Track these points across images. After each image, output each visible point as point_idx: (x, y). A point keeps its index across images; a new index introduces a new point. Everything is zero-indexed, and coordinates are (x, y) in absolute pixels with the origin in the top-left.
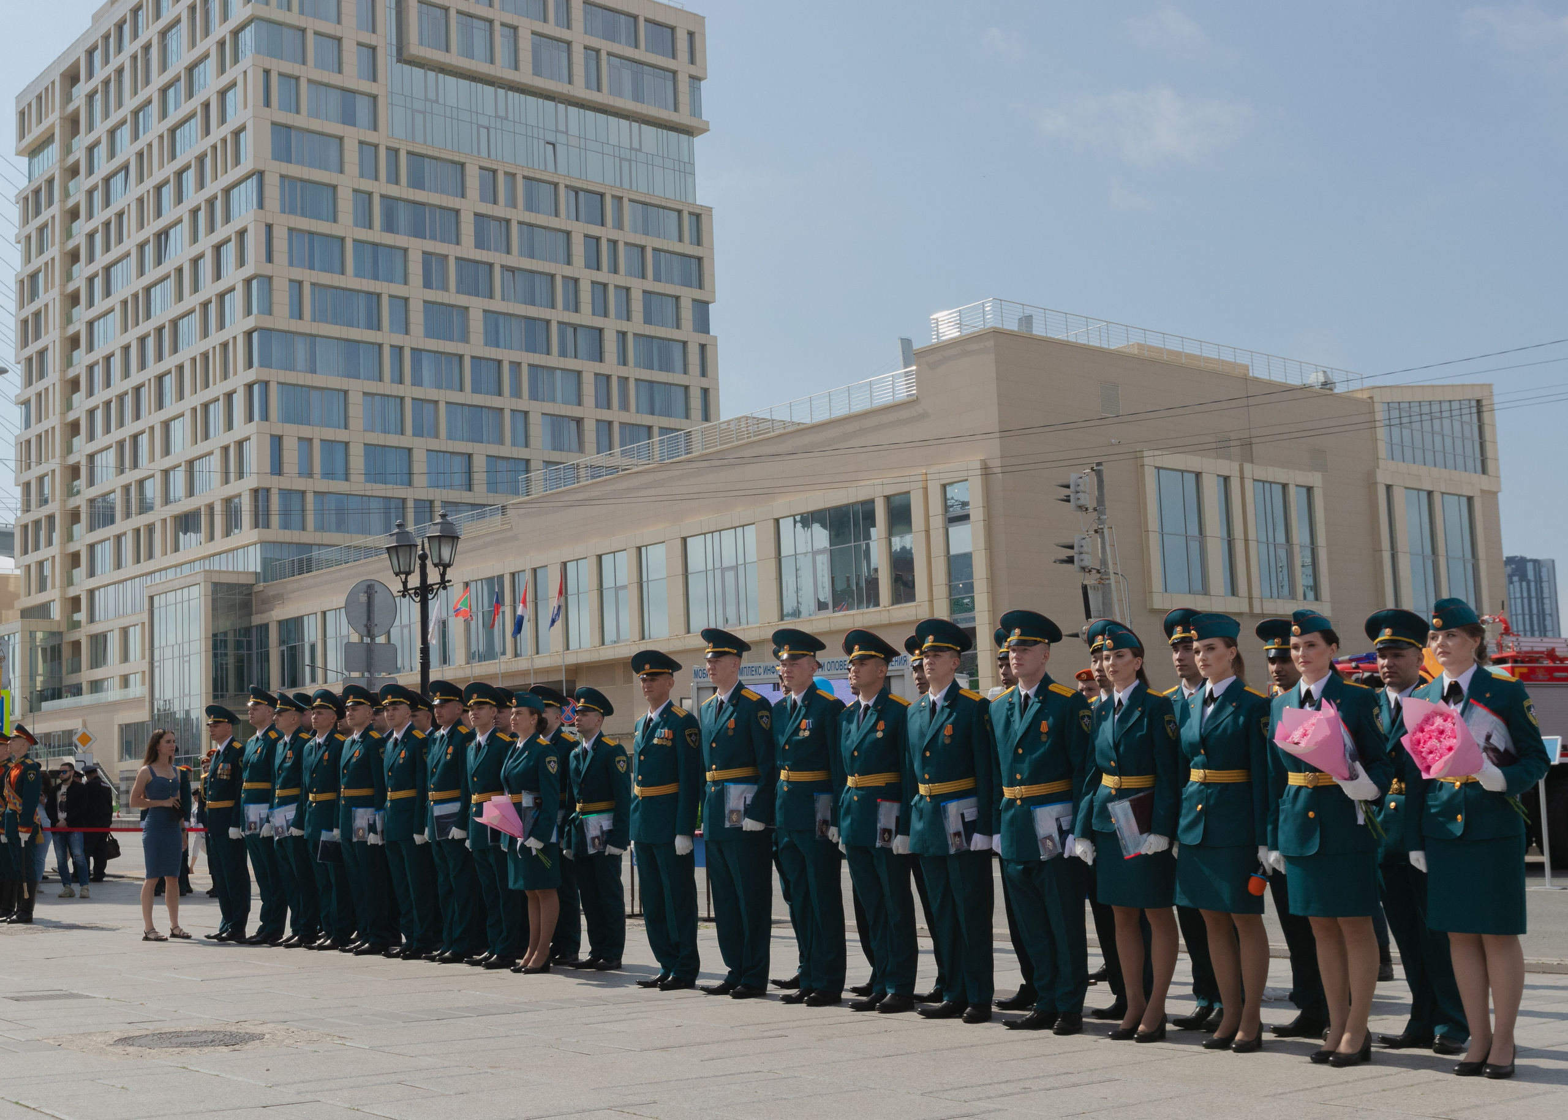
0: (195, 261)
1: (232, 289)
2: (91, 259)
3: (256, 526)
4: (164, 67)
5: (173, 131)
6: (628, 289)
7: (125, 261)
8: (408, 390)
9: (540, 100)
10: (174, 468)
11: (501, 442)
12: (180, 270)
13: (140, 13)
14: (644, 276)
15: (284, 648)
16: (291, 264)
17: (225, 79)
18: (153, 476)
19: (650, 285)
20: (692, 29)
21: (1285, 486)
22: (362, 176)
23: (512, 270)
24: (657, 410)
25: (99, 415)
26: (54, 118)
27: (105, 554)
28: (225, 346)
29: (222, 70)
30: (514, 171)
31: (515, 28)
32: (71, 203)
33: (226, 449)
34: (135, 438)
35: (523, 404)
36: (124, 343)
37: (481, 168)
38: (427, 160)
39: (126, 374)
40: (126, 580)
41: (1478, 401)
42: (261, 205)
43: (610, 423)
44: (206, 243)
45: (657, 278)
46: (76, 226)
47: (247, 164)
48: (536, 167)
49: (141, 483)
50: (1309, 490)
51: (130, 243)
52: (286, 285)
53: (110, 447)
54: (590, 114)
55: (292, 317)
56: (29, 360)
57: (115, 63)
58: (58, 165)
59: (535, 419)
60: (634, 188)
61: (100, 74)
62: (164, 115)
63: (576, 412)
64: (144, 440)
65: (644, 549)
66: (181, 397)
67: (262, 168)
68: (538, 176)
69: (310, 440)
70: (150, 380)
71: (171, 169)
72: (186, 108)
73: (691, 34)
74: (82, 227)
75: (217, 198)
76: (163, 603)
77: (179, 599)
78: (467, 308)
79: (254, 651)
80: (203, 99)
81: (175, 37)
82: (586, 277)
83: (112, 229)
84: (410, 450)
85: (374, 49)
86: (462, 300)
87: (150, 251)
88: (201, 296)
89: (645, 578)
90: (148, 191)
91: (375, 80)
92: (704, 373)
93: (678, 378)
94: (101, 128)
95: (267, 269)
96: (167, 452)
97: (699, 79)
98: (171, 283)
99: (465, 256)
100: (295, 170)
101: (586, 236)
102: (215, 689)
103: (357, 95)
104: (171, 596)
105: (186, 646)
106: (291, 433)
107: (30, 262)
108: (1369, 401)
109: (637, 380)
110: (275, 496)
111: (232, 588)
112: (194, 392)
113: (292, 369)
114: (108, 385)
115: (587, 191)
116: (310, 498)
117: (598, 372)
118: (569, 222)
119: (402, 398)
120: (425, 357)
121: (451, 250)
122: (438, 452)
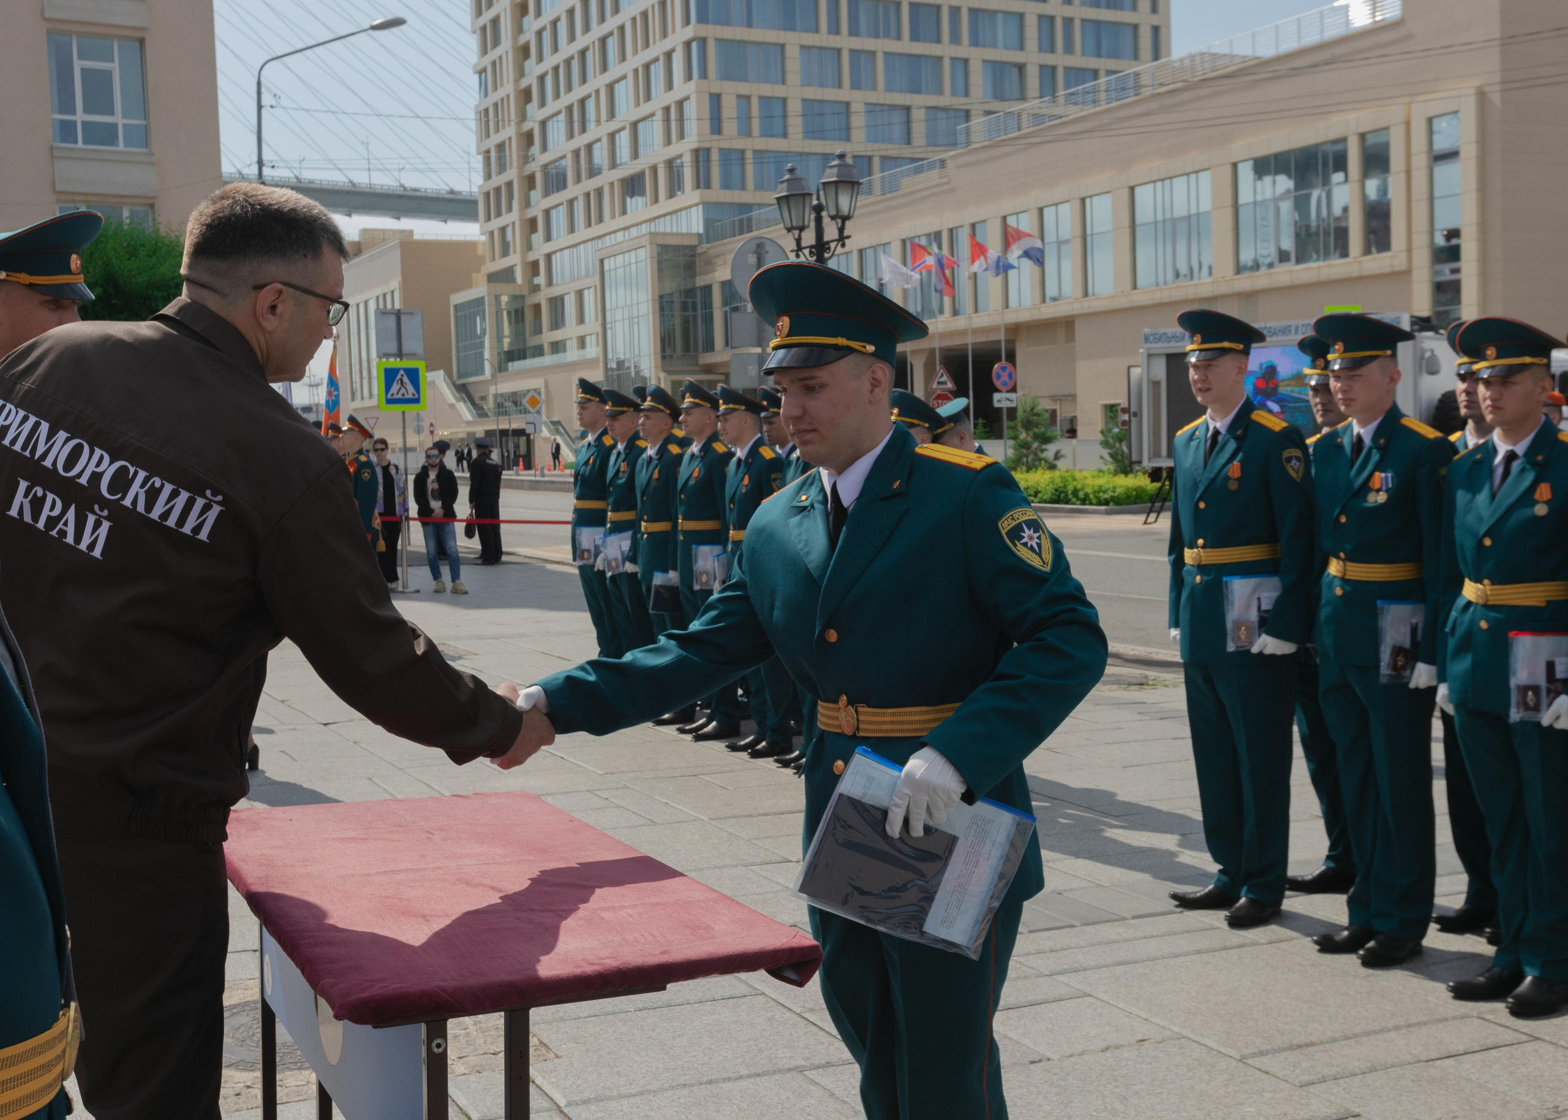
3: (698, 187)
8: (845, 42)
10: (619, 131)
11: (940, 92)
15: (727, 309)
18: (599, 140)
24: (1104, 50)
25: (549, 80)
27: (559, 218)
28: (663, 3)
33: (667, 110)
34: (582, 102)
35: (963, 51)
39: (572, 38)
40: (579, 244)
43: (1054, 68)
49: (589, 147)
53: (559, 112)
56: (484, 28)
59: (976, 67)
63: (1017, 57)
64: (591, 104)
65: (1088, 201)
66: (623, 58)
69: (748, 97)
70: (594, 42)
76: (612, 266)
77: (627, 261)
79: (699, 312)
84: (848, 104)
89: (1089, 232)
92: (1154, 9)
93: (1126, 16)
96: (612, 115)
102: (663, 350)
104: (619, 258)
105: (635, 308)
106: (730, 91)
109: (1083, 21)
110: (715, 156)
111: (677, 248)
112: (635, 52)
113: (728, 23)
114: (555, 49)
116: (749, 157)
117: (1041, 12)
119: (839, 50)
120: (862, 5)
122: (876, 104)
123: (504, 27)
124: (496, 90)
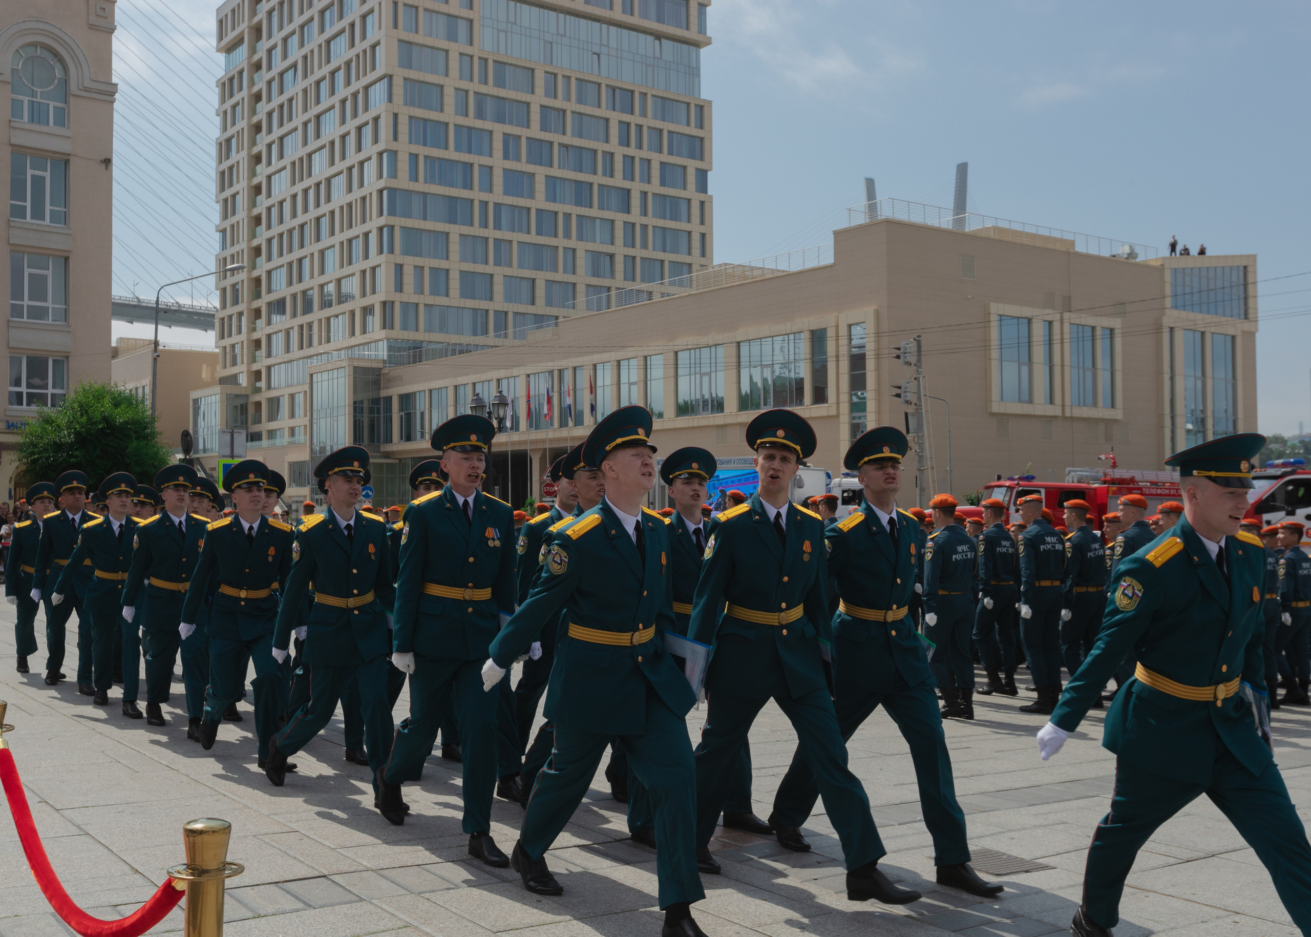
0: (343, 137)
1: (369, 159)
2: (270, 131)
3: (384, 328)
5: (328, 42)
6: (649, 161)
7: (294, 134)
8: (491, 233)
9: (590, 22)
10: (327, 284)
11: (556, 270)
12: (332, 143)
14: (661, 151)
15: (403, 413)
16: (410, 142)
17: (366, 7)
18: (313, 288)
19: (666, 158)
21: (1093, 328)
22: (461, 78)
23: (566, 147)
24: (668, 247)
25: (275, 243)
26: (243, 27)
27: (278, 342)
28: (364, 199)
30: (568, 74)
32: (255, 89)
33: (364, 272)
34: (300, 261)
35: (572, 243)
36: (293, 192)
37: (546, 72)
38: (507, 67)
39: (294, 215)
40: (293, 361)
41: (1245, 268)
42: (390, 100)
43: (634, 258)
44: (351, 125)
45: (670, 153)
46: (259, 106)
47: (380, 71)
48: (585, 71)
49: (304, 293)
50: (1112, 330)
51: (298, 121)
52: (407, 158)
53: (283, 266)
54: (625, 32)
55: (411, 180)
56: (226, 200)
58: (246, 62)
59: (581, 254)
60: (656, 86)
62: (322, 30)
63: (610, 249)
64: (306, 263)
65: (648, 358)
66: (332, 233)
67: (391, 73)
68: (587, 78)
69: (423, 268)
70: (311, 220)
71: (326, 70)
72: (338, 26)
74: (263, 108)
75: (359, 93)
76: (319, 379)
77: (331, 377)
78: (534, 174)
79: (382, 415)
80: (350, 21)
82: (620, 152)
83: (285, 111)
84: (492, 275)
86: (531, 168)
87: (311, 127)
88: (348, 163)
89: (649, 378)
90: (311, 85)
91: (471, 8)
92: (702, 222)
93: (683, 226)
94: (277, 37)
95: (394, 146)
96: (322, 272)
97: (706, 6)
98: (325, 152)
99: (533, 136)
100: (414, 75)
101: (620, 122)
103: (459, 20)
104: (325, 375)
105: (335, 409)
106: (409, 263)
107: (226, 131)
108: (1161, 267)
109: (654, 227)
110: (397, 307)
111: (367, 370)
112: (342, 230)
113: (409, 216)
114: (281, 221)
115: (621, 89)
116: (421, 308)
117: (626, 220)
118: (608, 112)
119: (487, 239)
120: (503, 209)
121: (523, 132)
122: (511, 277)
123: (242, 202)
124: (233, 245)
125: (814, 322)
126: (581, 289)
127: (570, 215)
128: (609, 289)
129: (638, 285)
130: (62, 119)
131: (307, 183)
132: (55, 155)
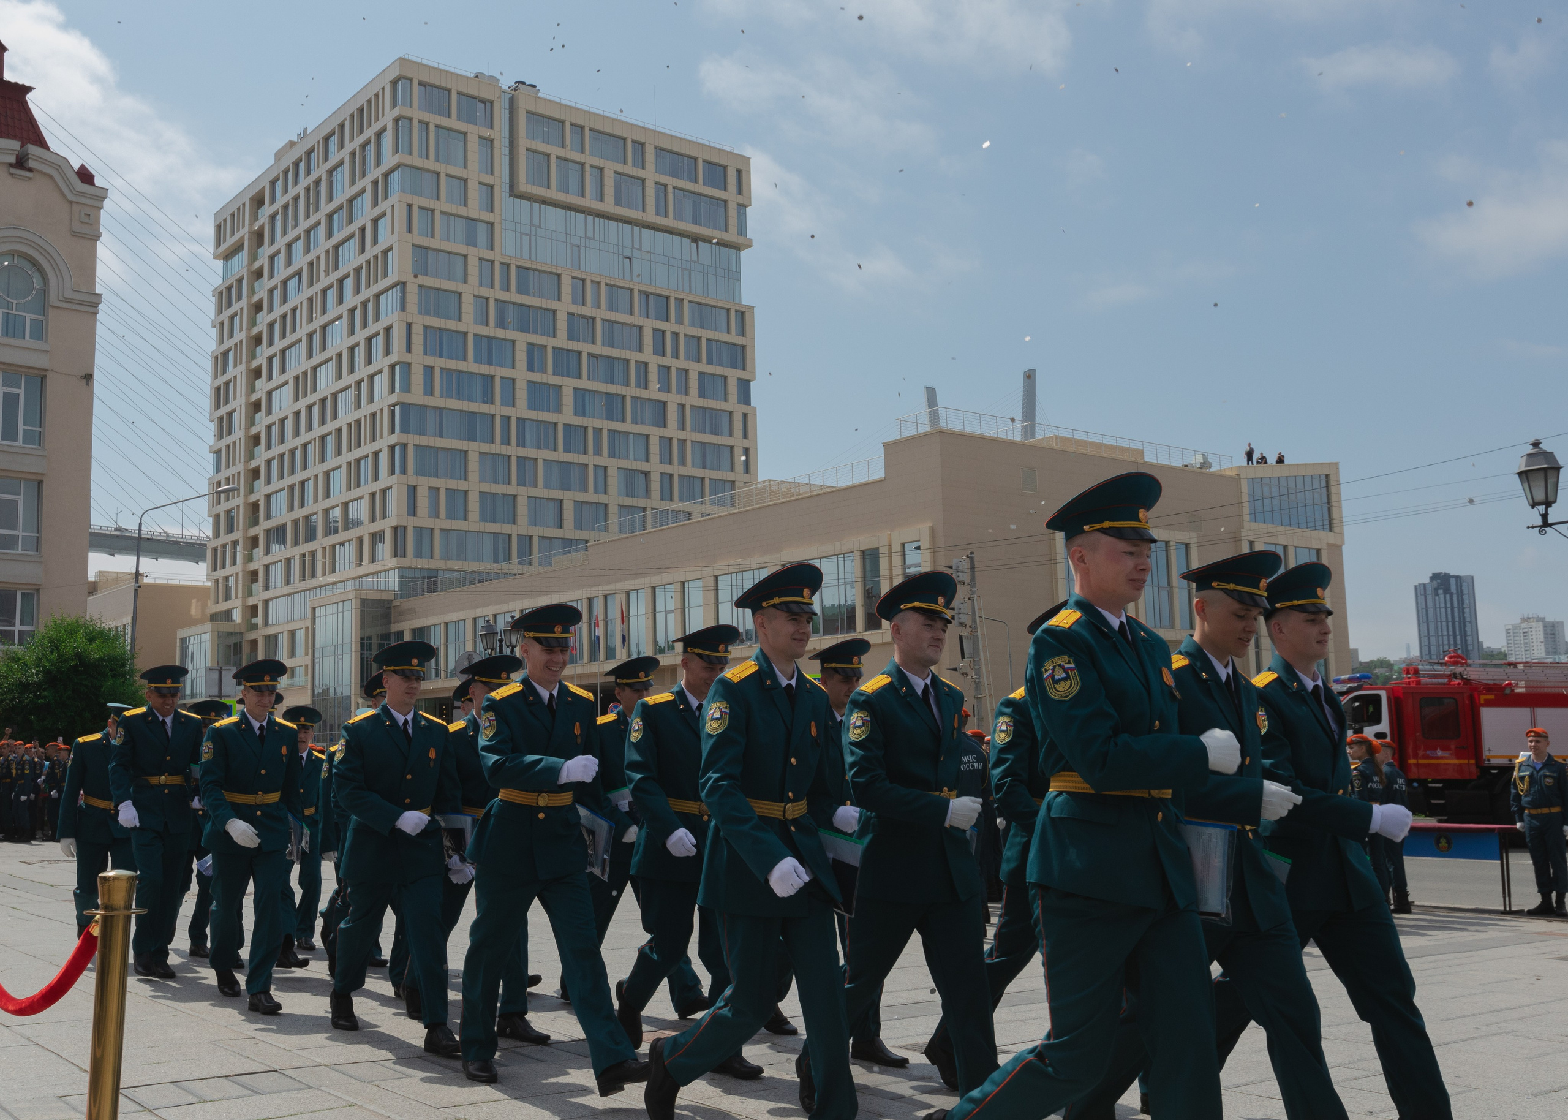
0: (352, 349)
1: (380, 372)
2: (271, 343)
3: (396, 555)
4: (330, 199)
5: (336, 248)
6: (687, 371)
7: (297, 346)
8: (514, 451)
9: (620, 224)
10: (333, 508)
11: (586, 490)
12: (340, 355)
13: (313, 154)
14: (699, 361)
16: (425, 354)
17: (377, 212)
18: (316, 513)
19: (704, 367)
20: (740, 168)
21: (1167, 543)
22: (481, 285)
23: (596, 356)
24: (708, 464)
25: (275, 465)
26: (244, 232)
27: (277, 572)
28: (374, 415)
29: (375, 203)
30: (599, 280)
31: (601, 169)
32: (256, 298)
33: (373, 495)
34: (303, 483)
35: (603, 461)
36: (296, 409)
37: (573, 277)
38: (531, 272)
39: (297, 434)
40: (294, 593)
41: (1327, 476)
42: (403, 308)
43: (671, 475)
44: (360, 336)
45: (710, 362)
46: (260, 316)
47: (393, 277)
48: (616, 276)
49: (307, 518)
50: (1187, 546)
51: (302, 332)
52: (421, 370)
53: (283, 489)
54: (659, 234)
55: (425, 394)
56: (221, 419)
57: (292, 192)
58: (246, 269)
59: (612, 472)
60: (693, 292)
61: (281, 200)
62: (330, 235)
63: (644, 466)
64: (310, 485)
65: (686, 584)
66: (339, 453)
67: (404, 280)
68: (617, 284)
69: (438, 489)
70: (315, 439)
71: (334, 277)
72: (347, 231)
73: (739, 172)
74: (264, 318)
75: (369, 301)
76: (323, 613)
77: (335, 610)
78: (561, 386)
80: (360, 225)
81: (339, 176)
82: (654, 362)
83: (288, 321)
84: (515, 497)
85: (492, 187)
86: (557, 380)
87: (317, 339)
88: (356, 376)
89: (687, 606)
90: (317, 293)
91: (492, 211)
92: (745, 436)
93: (725, 440)
94: (281, 243)
95: (407, 358)
96: (327, 495)
97: (745, 206)
98: (332, 365)
99: (560, 346)
100: (429, 281)
101: (654, 330)
103: (479, 223)
104: (329, 609)
105: (340, 647)
106: (424, 484)
107: (223, 343)
108: (1237, 477)
109: (692, 441)
110: (410, 532)
111: (376, 602)
112: (349, 449)
113: (424, 434)
114: (282, 440)
115: (655, 295)
116: (437, 533)
117: (662, 435)
118: (641, 319)
119: (509, 457)
120: (527, 424)
121: (549, 342)
122: (536, 498)
123: (239, 420)
124: (229, 467)
125: (866, 541)
126: (613, 510)
127: (601, 429)
128: (644, 509)
129: (676, 505)
130: (39, 333)
131: (312, 398)
132: (31, 371)
